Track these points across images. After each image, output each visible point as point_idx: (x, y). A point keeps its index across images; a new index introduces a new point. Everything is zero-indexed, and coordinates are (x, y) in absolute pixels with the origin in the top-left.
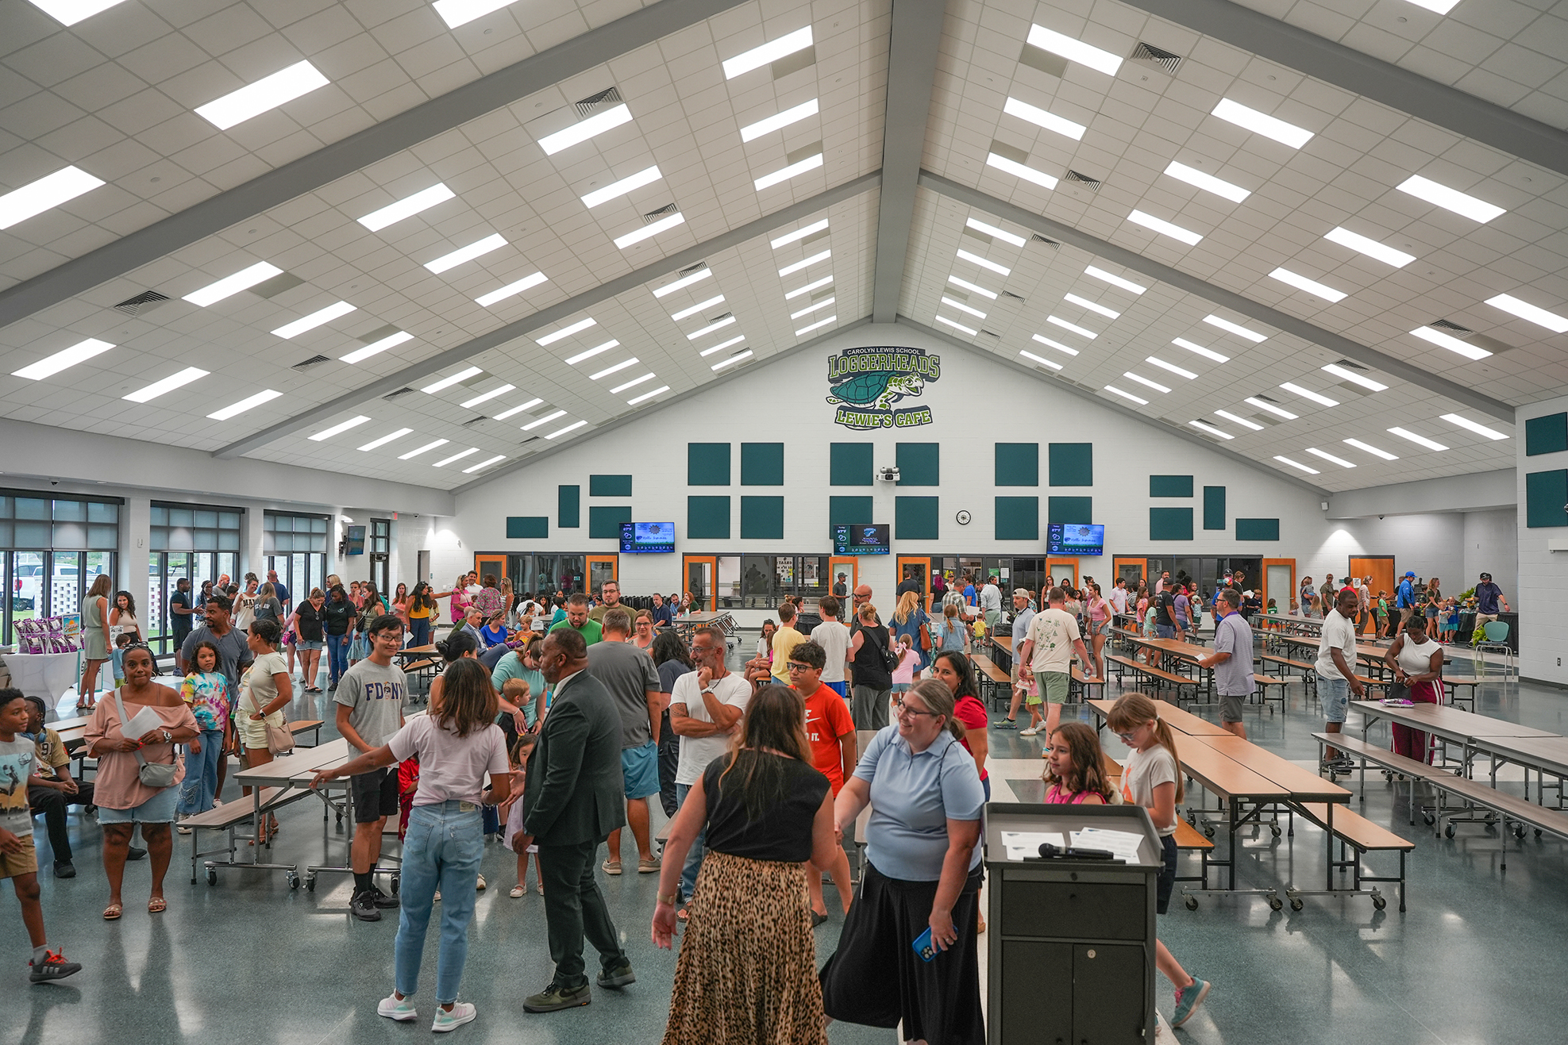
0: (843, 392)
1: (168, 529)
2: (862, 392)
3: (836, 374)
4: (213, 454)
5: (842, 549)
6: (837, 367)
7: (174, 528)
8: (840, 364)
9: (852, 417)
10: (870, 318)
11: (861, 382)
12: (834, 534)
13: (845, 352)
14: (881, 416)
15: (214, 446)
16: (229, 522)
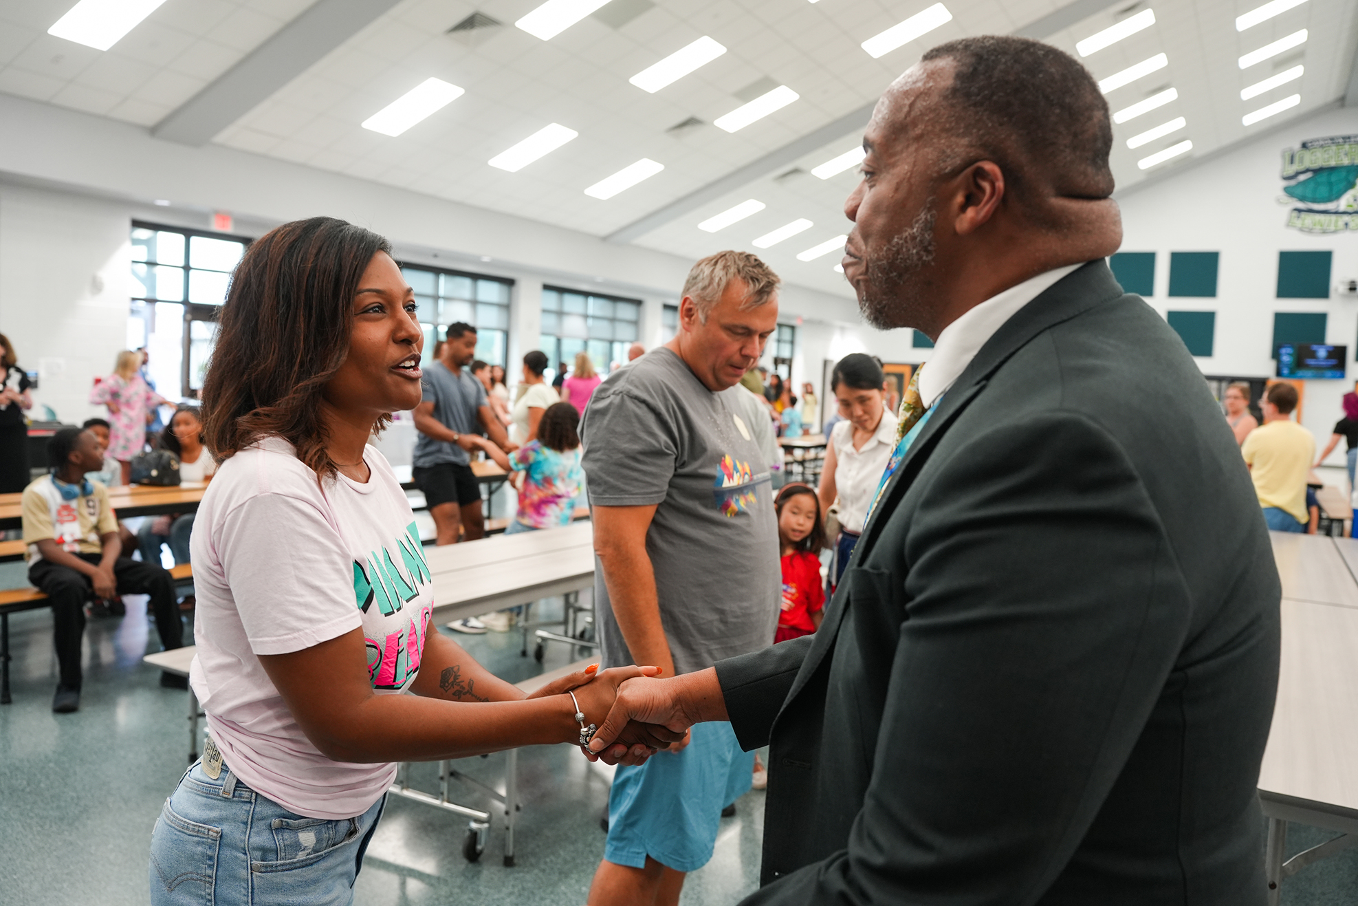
0: (1299, 191)
1: (560, 314)
2: (1323, 191)
3: (1292, 170)
4: (605, 239)
5: (1286, 371)
6: (1292, 161)
7: (568, 314)
8: (1297, 159)
9: (1309, 219)
10: (1341, 102)
11: (1323, 178)
12: (1276, 355)
13: (1304, 146)
14: (1346, 218)
15: (604, 229)
16: (626, 311)
